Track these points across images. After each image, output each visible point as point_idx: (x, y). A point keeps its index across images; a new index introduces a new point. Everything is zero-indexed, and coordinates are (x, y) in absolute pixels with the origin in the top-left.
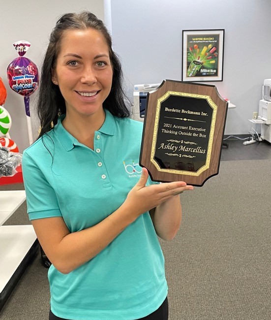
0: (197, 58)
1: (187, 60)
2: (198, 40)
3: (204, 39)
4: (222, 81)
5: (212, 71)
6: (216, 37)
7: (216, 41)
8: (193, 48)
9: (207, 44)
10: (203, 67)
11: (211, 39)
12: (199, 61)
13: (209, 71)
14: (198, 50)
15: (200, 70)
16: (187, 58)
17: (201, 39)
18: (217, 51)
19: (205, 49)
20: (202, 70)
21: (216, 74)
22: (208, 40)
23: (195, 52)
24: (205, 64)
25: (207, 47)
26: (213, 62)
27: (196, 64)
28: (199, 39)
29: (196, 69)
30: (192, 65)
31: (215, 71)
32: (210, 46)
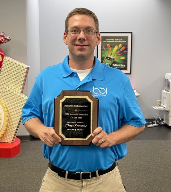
0: (110, 55)
1: (102, 56)
2: (110, 41)
3: (116, 40)
4: (130, 74)
5: (122, 65)
6: (126, 38)
7: (125, 42)
8: (106, 47)
9: (118, 44)
10: (115, 62)
11: (121, 40)
12: (111, 57)
13: (119, 65)
14: (110, 49)
15: (112, 65)
16: (102, 54)
17: (113, 40)
18: (126, 49)
19: (116, 48)
20: (113, 64)
21: (125, 68)
22: (119, 41)
23: (108, 50)
24: (116, 60)
25: (118, 46)
26: (123, 58)
27: (109, 60)
28: (111, 39)
29: (109, 64)
30: (106, 60)
31: (124, 66)
32: (120, 45)
